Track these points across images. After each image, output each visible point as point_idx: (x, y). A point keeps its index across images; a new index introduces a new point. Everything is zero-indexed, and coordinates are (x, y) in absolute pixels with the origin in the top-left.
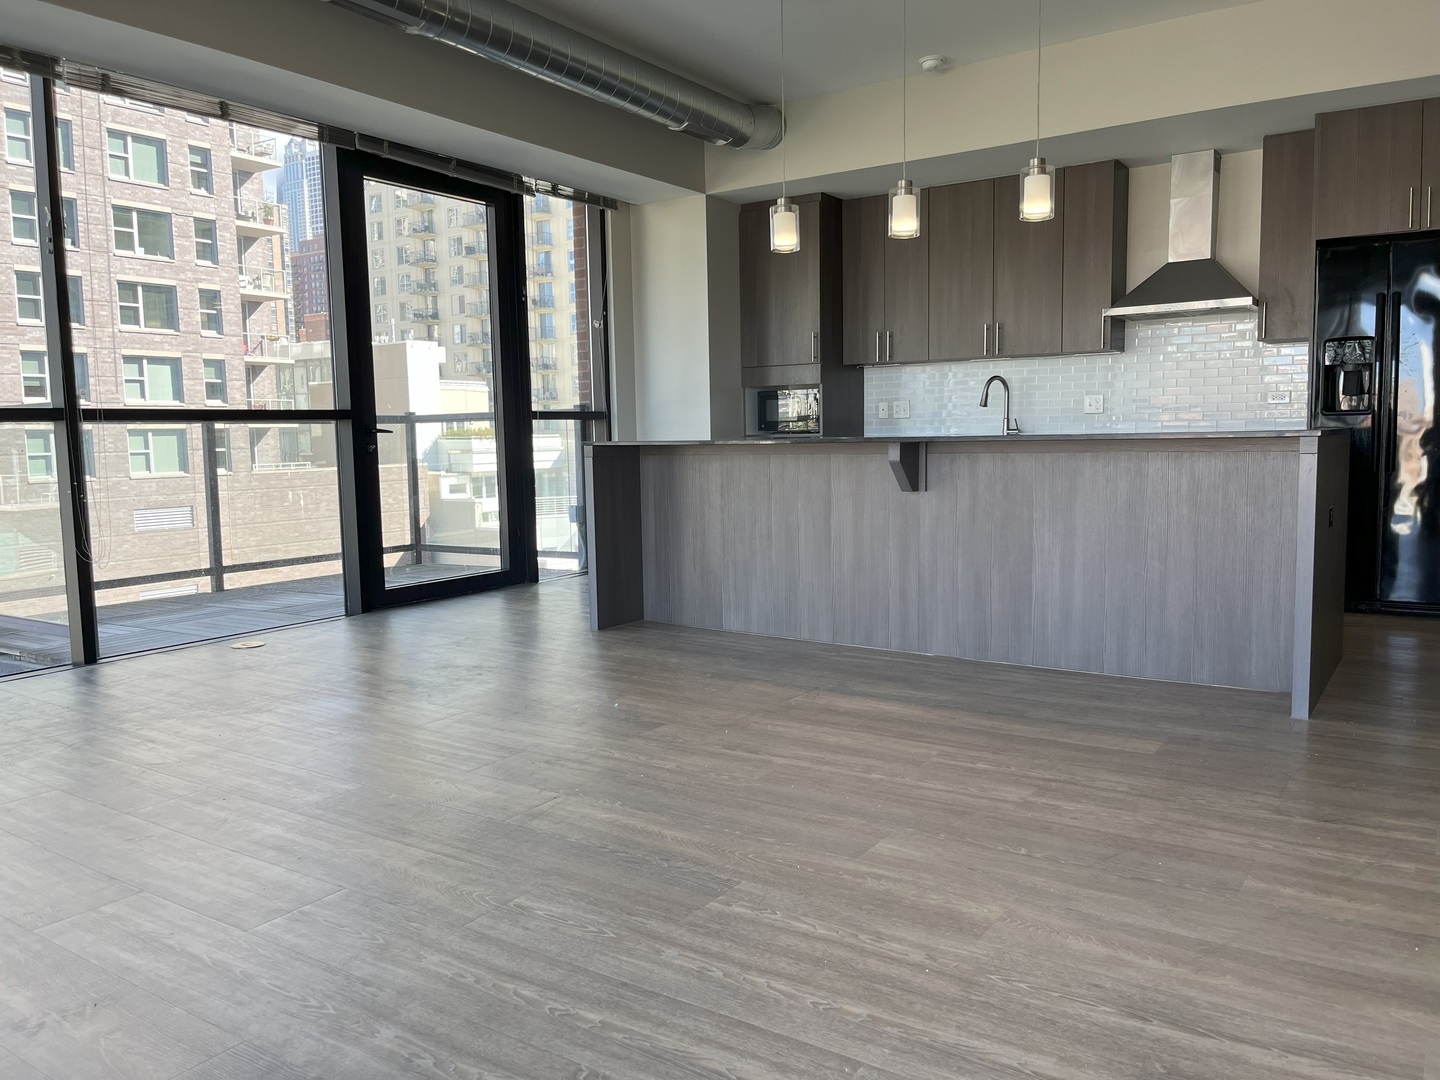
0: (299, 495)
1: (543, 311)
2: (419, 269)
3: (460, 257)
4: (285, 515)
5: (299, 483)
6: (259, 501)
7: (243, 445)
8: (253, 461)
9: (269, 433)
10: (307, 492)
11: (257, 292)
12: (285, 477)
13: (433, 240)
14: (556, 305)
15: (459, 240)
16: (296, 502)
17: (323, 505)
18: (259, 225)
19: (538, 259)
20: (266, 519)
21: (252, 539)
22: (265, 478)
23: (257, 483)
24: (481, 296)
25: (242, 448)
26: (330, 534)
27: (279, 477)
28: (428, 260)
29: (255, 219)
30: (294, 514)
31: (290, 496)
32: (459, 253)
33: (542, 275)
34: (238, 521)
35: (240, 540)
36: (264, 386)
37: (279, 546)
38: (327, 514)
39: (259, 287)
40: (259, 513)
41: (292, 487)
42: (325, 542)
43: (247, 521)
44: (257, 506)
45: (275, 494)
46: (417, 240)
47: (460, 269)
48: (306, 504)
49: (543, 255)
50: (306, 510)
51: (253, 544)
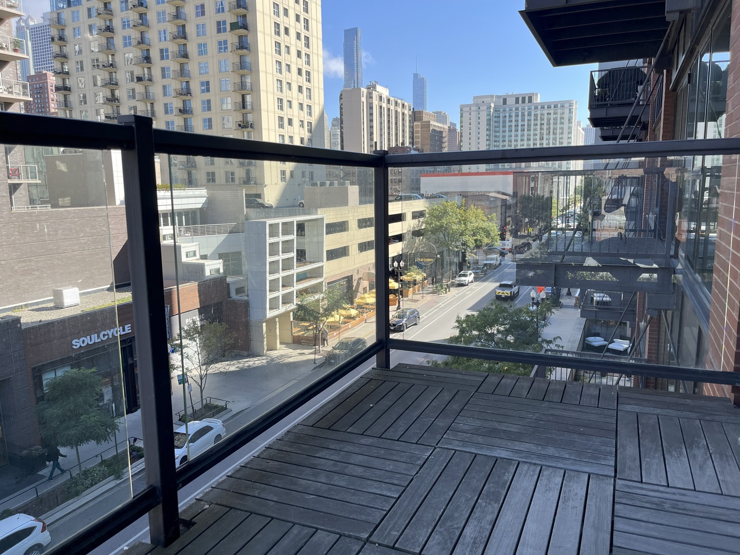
0: (43, 226)
1: (186, 116)
2: (107, 89)
3: (133, 83)
4: (35, 239)
5: (43, 218)
6: (17, 230)
7: (5, 194)
8: (12, 205)
9: (21, 187)
10: (49, 223)
11: (10, 96)
12: (34, 215)
13: (115, 72)
14: (194, 112)
15: (132, 73)
16: (42, 230)
17: (60, 232)
18: (11, 53)
19: (182, 86)
20: (22, 242)
21: (13, 254)
22: (20, 215)
23: (15, 219)
24: (147, 107)
25: (4, 196)
26: (66, 250)
27: (30, 214)
28: (113, 84)
29: (8, 49)
30: (41, 238)
31: (38, 227)
32: (132, 81)
33: (185, 95)
34: (3, 243)
35: (5, 255)
36: (17, 156)
37: (32, 258)
38: (63, 237)
39: (11, 93)
40: (17, 237)
41: (39, 221)
42: (62, 255)
43: (10, 243)
44: (16, 233)
45: (28, 225)
46: (106, 72)
47: (133, 90)
48: (49, 231)
49: (184, 84)
50: (49, 235)
51: (15, 257)
